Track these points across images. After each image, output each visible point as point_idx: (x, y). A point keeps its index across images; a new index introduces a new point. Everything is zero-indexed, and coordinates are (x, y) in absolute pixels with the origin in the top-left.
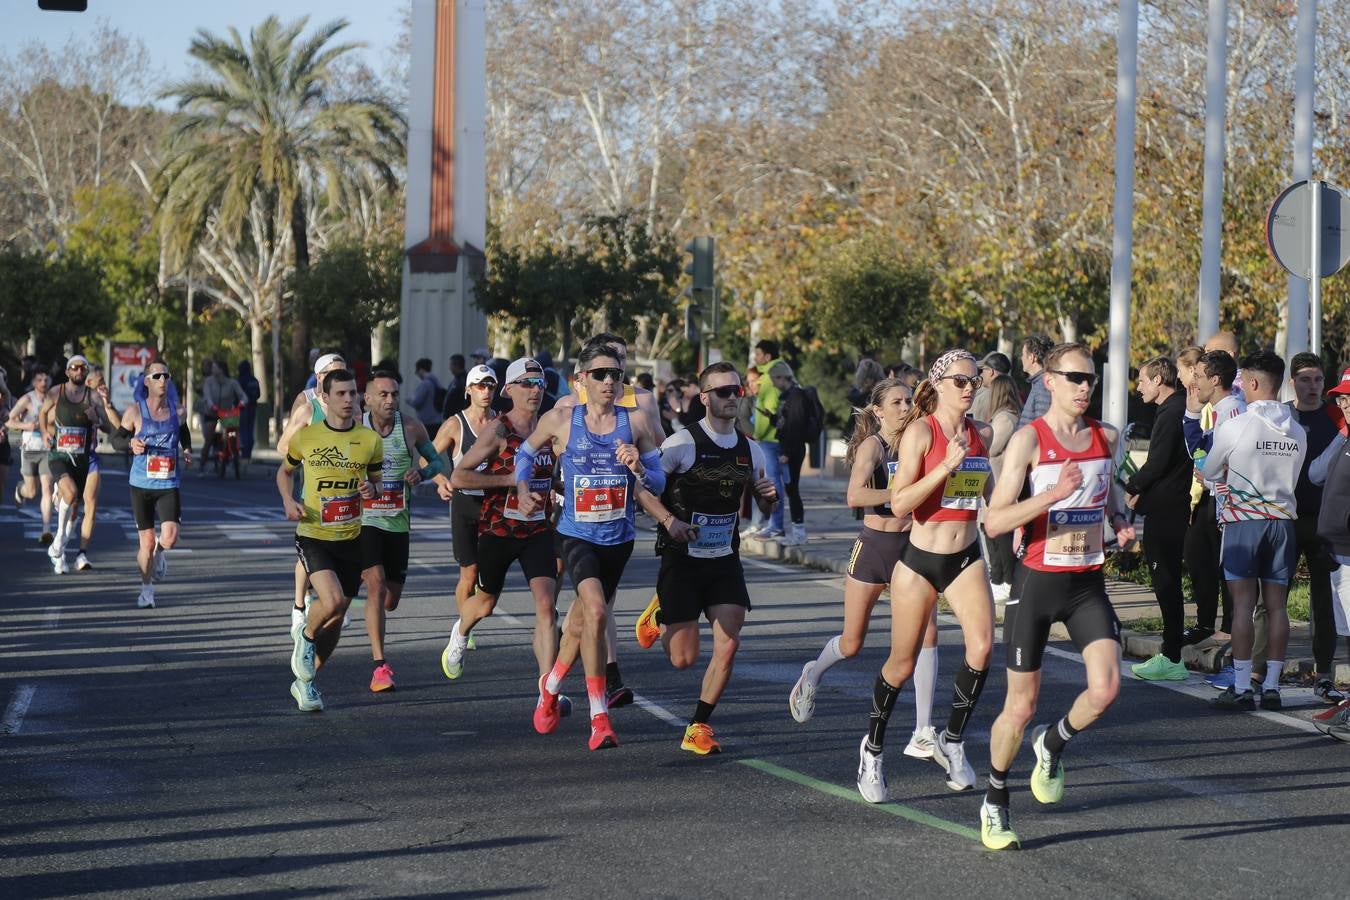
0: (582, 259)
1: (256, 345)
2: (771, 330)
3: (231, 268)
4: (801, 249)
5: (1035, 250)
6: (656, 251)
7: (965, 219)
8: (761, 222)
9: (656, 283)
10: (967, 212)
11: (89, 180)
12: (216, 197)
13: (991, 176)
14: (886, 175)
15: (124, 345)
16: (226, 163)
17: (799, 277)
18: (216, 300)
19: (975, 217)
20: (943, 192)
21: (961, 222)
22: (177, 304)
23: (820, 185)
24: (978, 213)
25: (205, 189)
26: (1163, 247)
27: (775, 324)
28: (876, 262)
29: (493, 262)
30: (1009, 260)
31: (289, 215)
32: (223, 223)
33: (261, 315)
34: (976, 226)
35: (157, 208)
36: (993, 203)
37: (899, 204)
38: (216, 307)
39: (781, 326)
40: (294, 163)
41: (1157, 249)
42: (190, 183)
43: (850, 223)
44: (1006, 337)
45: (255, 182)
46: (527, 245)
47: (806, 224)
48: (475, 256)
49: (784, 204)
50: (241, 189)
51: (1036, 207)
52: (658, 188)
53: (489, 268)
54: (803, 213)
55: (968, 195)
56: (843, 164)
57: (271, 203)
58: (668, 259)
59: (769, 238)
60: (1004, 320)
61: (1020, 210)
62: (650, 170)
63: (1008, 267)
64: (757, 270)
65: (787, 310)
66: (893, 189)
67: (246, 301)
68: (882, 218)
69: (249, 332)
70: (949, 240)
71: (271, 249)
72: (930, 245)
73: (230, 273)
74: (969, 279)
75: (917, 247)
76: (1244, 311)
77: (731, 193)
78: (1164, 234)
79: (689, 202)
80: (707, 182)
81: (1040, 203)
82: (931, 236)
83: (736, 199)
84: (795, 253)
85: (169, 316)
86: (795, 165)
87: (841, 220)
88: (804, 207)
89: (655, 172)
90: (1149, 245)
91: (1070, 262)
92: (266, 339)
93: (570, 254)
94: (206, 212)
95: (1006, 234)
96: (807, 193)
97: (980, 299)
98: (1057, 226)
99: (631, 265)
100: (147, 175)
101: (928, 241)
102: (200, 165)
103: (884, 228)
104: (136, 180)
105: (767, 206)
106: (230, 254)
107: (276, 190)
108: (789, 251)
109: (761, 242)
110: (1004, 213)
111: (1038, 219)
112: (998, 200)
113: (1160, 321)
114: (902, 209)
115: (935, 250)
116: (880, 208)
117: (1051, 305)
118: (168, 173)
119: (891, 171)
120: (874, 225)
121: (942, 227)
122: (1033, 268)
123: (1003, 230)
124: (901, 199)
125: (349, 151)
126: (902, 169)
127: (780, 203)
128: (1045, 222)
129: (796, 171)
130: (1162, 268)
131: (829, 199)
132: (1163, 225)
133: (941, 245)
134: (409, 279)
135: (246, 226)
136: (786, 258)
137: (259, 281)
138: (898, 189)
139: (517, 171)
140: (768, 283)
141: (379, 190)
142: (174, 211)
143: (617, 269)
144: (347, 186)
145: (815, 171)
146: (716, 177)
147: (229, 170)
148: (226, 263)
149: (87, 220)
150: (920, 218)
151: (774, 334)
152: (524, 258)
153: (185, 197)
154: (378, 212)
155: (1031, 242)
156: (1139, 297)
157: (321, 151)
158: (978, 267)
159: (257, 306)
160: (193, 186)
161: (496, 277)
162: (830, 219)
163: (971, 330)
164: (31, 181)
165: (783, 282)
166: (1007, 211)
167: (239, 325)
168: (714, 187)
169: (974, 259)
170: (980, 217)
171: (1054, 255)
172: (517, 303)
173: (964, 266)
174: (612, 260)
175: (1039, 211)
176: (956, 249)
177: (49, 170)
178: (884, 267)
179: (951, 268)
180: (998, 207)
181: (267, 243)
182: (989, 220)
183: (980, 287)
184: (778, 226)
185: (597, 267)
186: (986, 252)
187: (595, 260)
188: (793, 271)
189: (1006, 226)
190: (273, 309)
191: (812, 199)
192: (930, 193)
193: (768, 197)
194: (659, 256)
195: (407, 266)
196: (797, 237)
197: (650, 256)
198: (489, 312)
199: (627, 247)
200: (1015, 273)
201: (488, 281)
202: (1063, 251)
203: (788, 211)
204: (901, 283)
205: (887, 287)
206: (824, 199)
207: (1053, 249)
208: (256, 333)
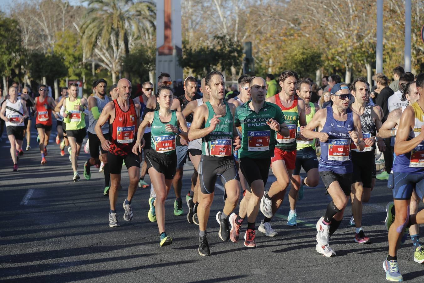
0: (212, 50)
1: (114, 80)
2: (274, 70)
4: (283, 44)
5: (357, 43)
6: (235, 46)
7: (335, 34)
8: (271, 36)
9: (234, 57)
10: (335, 32)
11: (60, 30)
12: (100, 34)
13: (342, 20)
14: (309, 20)
15: (72, 81)
16: (102, 23)
17: (283, 53)
18: (101, 66)
20: (327, 25)
21: (333, 34)
22: (89, 67)
23: (289, 24)
24: (338, 31)
25: (96, 31)
26: (397, 41)
28: (304, 48)
29: (184, 51)
30: (349, 46)
31: (123, 38)
32: (102, 41)
33: (115, 70)
34: (339, 36)
35: (82, 37)
36: (343, 29)
37: (313, 29)
38: (101, 68)
39: (277, 69)
40: (124, 22)
41: (395, 41)
42: (92, 29)
43: (299, 36)
44: (349, 71)
45: (112, 28)
46: (195, 47)
47: (285, 36)
48: (178, 50)
49: (278, 30)
50: (108, 30)
51: (357, 29)
52: (238, 26)
53: (183, 53)
55: (335, 26)
56: (296, 17)
57: (117, 35)
58: (239, 49)
59: (273, 41)
60: (348, 65)
61: (352, 30)
62: (235, 21)
63: (349, 49)
64: (270, 52)
65: (279, 64)
66: (312, 25)
67: (111, 66)
68: (309, 34)
69: (112, 76)
70: (329, 40)
71: (118, 49)
72: (324, 42)
73: (105, 57)
74: (336, 52)
75: (319, 43)
77: (261, 27)
78: (398, 36)
79: (248, 31)
80: (253, 24)
81: (358, 28)
82: (324, 40)
83: (262, 29)
84: (281, 46)
85: (86, 71)
86: (281, 18)
87: (295, 35)
88: (283, 32)
89: (237, 22)
90: (393, 40)
91: (367, 46)
92: (117, 78)
93: (208, 48)
94: (96, 39)
95: (348, 38)
96: (284, 27)
97: (340, 59)
98: (363, 35)
99: (227, 51)
100: (78, 27)
101: (323, 41)
102: (94, 23)
103: (309, 38)
104: (75, 29)
105: (272, 31)
106: (105, 51)
107: (118, 31)
108: (279, 45)
109: (270, 43)
110: (347, 32)
111: (357, 33)
112: (345, 28)
114: (314, 32)
115: (325, 44)
116: (308, 31)
117: (363, 60)
118: (85, 26)
119: (311, 19)
120: (305, 36)
121: (327, 36)
122: (356, 49)
123: (346, 37)
124: (314, 28)
125: (141, 18)
126: (314, 18)
127: (276, 30)
128: (359, 34)
129: (282, 20)
130: (397, 47)
131: (292, 28)
132: (397, 34)
133: (327, 42)
134: (158, 58)
135: (109, 42)
136: (279, 48)
137: (114, 60)
139: (194, 22)
140: (273, 55)
141: (151, 30)
142: (87, 38)
143: (223, 52)
144: (140, 29)
145: (287, 20)
146: (256, 23)
147: (103, 25)
148: (104, 54)
149: (60, 42)
150: (320, 34)
151: (275, 72)
152: (193, 50)
153: (90, 33)
154: (151, 37)
155: (355, 40)
156: (390, 57)
157: (132, 18)
158: (340, 50)
159: (114, 67)
160: (93, 30)
161: (184, 57)
162: (291, 35)
163: (337, 68)
164: (43, 30)
165: (278, 55)
166: (348, 31)
167: (109, 74)
168: (256, 26)
169: (338, 46)
170: (339, 33)
171: (363, 44)
172: (192, 64)
173: (335, 48)
174: (222, 50)
175: (358, 30)
176: (332, 43)
177: (48, 27)
178: (306, 50)
179: (330, 49)
180: (345, 30)
181: (116, 47)
182: (342, 34)
183: (340, 55)
184: (276, 37)
185: (217, 52)
186: (342, 44)
187: (215, 50)
188: (281, 51)
189: (347, 35)
190: (119, 68)
191: (286, 29)
192: (323, 26)
193: (272, 28)
194: (236, 48)
195: (157, 53)
196: (282, 41)
197: (233, 48)
198: (183, 67)
199: (226, 45)
200: (351, 50)
201: (183, 58)
202: (366, 43)
203: (279, 32)
204: (312, 54)
205: (307, 56)
206: (290, 29)
207: (362, 42)
208: (114, 76)
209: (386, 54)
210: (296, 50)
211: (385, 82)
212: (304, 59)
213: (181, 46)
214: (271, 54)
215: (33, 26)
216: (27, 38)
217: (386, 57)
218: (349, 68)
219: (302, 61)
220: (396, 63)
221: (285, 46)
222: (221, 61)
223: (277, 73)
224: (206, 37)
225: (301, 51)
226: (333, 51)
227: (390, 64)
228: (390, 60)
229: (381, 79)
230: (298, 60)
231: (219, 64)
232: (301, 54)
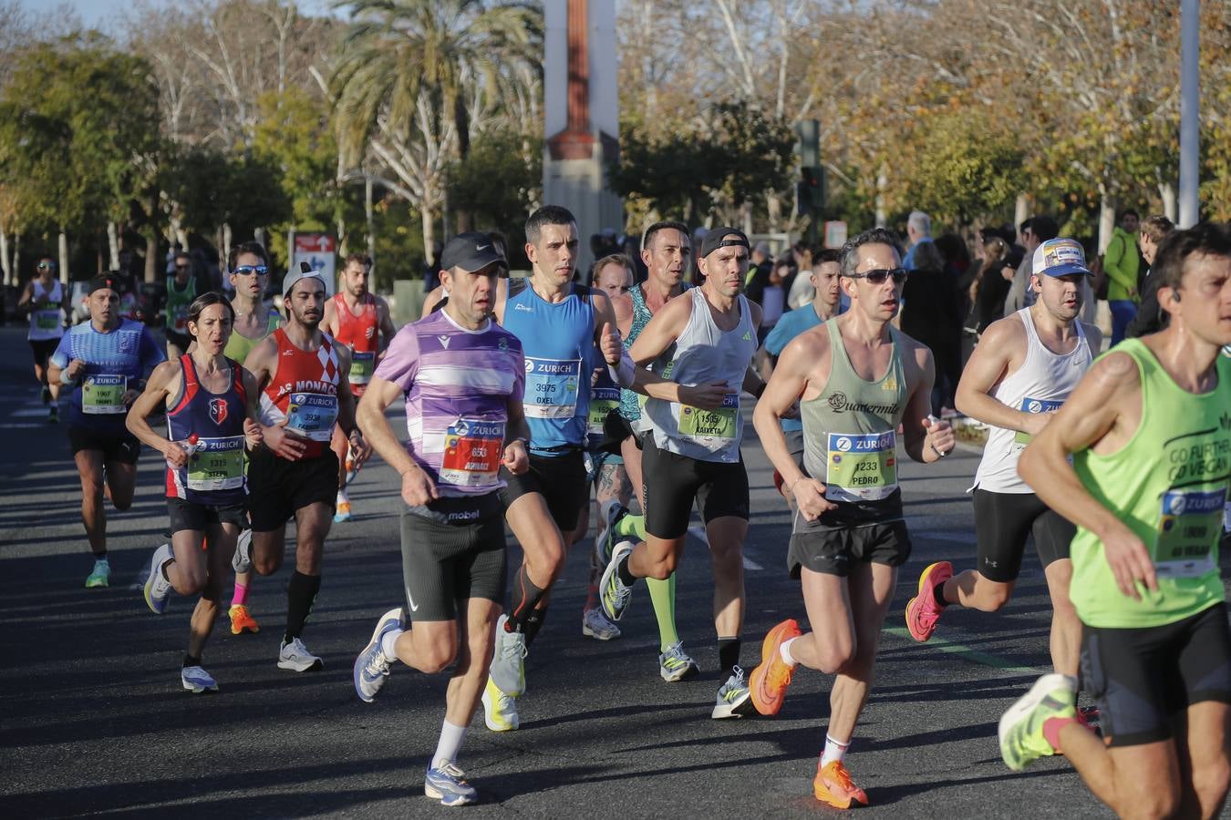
0: (706, 145)
1: (427, 232)
2: (892, 203)
4: (918, 125)
5: (1132, 122)
6: (773, 133)
7: (1067, 96)
8: (880, 104)
9: (773, 163)
10: (1069, 90)
11: (274, 87)
12: (384, 97)
13: (1090, 55)
14: (994, 58)
15: (306, 234)
16: (393, 66)
17: (915, 154)
18: (391, 192)
19: (1076, 95)
20: (1046, 72)
21: (1063, 99)
22: (354, 196)
23: (934, 69)
24: (1077, 91)
25: (375, 89)
27: (894, 198)
28: (972, 138)
29: (626, 149)
30: (1109, 133)
31: (452, 111)
32: (392, 120)
33: (432, 202)
34: (1081, 103)
35: (333, 107)
36: (1093, 81)
37: (1006, 84)
38: (390, 197)
39: (901, 199)
40: (455, 64)
42: (363, 84)
43: (962, 102)
44: (1109, 205)
45: (421, 82)
46: (657, 134)
47: (922, 105)
48: (609, 143)
49: (901, 87)
50: (408, 89)
51: (1131, 83)
52: (788, 75)
53: (621, 153)
54: (918, 95)
55: (1069, 74)
56: (955, 48)
57: (436, 102)
58: (784, 139)
59: (892, 116)
60: (1107, 187)
61: (1117, 87)
62: (779, 61)
63: (1109, 140)
64: (878, 150)
65: (906, 185)
66: (1000, 70)
67: (418, 192)
68: (992, 98)
69: (420, 219)
70: (1052, 116)
71: (438, 144)
72: (1037, 121)
73: (403, 165)
74: (1071, 151)
75: (1022, 123)
77: (853, 80)
79: (815, 87)
80: (830, 69)
81: (1135, 79)
82: (1036, 114)
83: (857, 83)
84: (912, 131)
85: (347, 206)
86: (911, 52)
87: (953, 100)
88: (918, 90)
89: (784, 62)
91: (1163, 132)
92: (437, 226)
93: (695, 137)
94: (376, 112)
95: (1105, 108)
96: (920, 78)
97: (1083, 170)
98: (1151, 99)
99: (752, 147)
100: (324, 79)
101: (1033, 118)
102: (371, 69)
103: (992, 107)
104: (315, 83)
105: (885, 90)
106: (400, 148)
107: (440, 89)
108: (906, 131)
109: (880, 123)
110: (1102, 90)
111: (1134, 94)
112: (1097, 79)
114: (1007, 90)
115: (1040, 126)
116: (988, 89)
117: (1151, 174)
118: (340, 76)
119: (999, 55)
120: (980, 103)
121: (1045, 104)
122: (1129, 142)
123: (1102, 106)
124: (1007, 80)
125: (505, 51)
126: (1008, 52)
127: (896, 86)
128: (1141, 96)
129: (913, 57)
131: (944, 79)
133: (1045, 119)
134: (548, 167)
135: (413, 121)
136: (904, 138)
137: (428, 172)
138: (1005, 70)
139: (660, 64)
140: (888, 160)
141: (533, 90)
142: (348, 110)
143: (737, 151)
144: (503, 83)
145: (927, 56)
146: (838, 65)
147: (397, 71)
148: (399, 158)
149: (270, 123)
150: (1025, 96)
151: (894, 207)
152: (652, 142)
153: (358, 96)
154: (534, 106)
155: (1128, 116)
157: (478, 52)
158: (1080, 140)
159: (427, 195)
160: (365, 87)
161: (629, 163)
162: (943, 101)
163: (1074, 198)
164: (222, 88)
165: (901, 159)
166: (1105, 87)
167: (413, 213)
168: (837, 74)
169: (1075, 132)
170: (1081, 92)
171: (1150, 126)
172: (649, 185)
173: (1067, 140)
174: (733, 143)
175: (1136, 87)
176: (1059, 124)
177: (238, 78)
178: (980, 143)
179: (1054, 141)
180: (1097, 85)
181: (434, 137)
182: (1090, 99)
183: (1082, 158)
184: (895, 108)
185: (720, 151)
186: (1087, 125)
187: (719, 143)
188: (911, 148)
189: (1104, 101)
190: (442, 196)
191: (925, 82)
192: (1035, 73)
193: (886, 80)
194: (776, 139)
195: (547, 153)
196: (913, 117)
197: (768, 139)
198: (623, 192)
199: (746, 130)
200: (1115, 145)
201: (620, 167)
202: (1158, 122)
203: (904, 93)
204: (996, 156)
205: (982, 160)
206: (938, 82)
207: (1149, 121)
208: (427, 220)
210: (949, 143)
212: (974, 170)
213: (614, 131)
214: (884, 154)
215: (193, 77)
216: (176, 113)
217: (1218, 163)
218: (1110, 197)
219: (968, 177)
221: (922, 133)
222: (731, 177)
223: (899, 210)
224: (693, 106)
225: (965, 146)
226: (1062, 146)
230: (957, 173)
231: (727, 185)
232: (963, 156)
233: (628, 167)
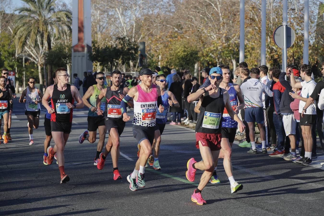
0: (115, 48)
1: (39, 70)
2: (162, 64)
3: (33, 52)
4: (169, 43)
5: (225, 43)
6: (132, 45)
7: (209, 36)
8: (160, 38)
9: (133, 53)
10: (209, 35)
12: (28, 35)
13: (214, 25)
14: (189, 26)
16: (31, 27)
17: (169, 51)
18: (30, 60)
19: (211, 36)
20: (203, 30)
21: (207, 37)
22: (20, 61)
23: (174, 29)
24: (211, 34)
25: (25, 33)
26: (256, 42)
27: (163, 63)
28: (185, 47)
29: (93, 49)
30: (219, 46)
31: (46, 39)
32: (30, 41)
33: (41, 63)
34: (212, 38)
35: (14, 37)
36: (215, 32)
37: (193, 33)
38: (30, 61)
39: (165, 63)
40: (47, 26)
41: (254, 42)
42: (22, 32)
43: (181, 38)
45: (38, 31)
46: (101, 45)
47: (170, 38)
48: (89, 47)
50: (35, 33)
51: (225, 33)
52: (135, 30)
53: (92, 50)
54: (169, 36)
55: (209, 30)
56: (179, 23)
57: (42, 36)
58: (136, 47)
59: (162, 42)
60: (218, 60)
61: (221, 34)
62: (133, 26)
63: (219, 48)
64: (159, 50)
65: (166, 59)
66: (191, 29)
67: (37, 60)
68: (189, 36)
69: (38, 67)
70: (204, 41)
71: (43, 47)
72: (200, 43)
74: (210, 50)
75: (197, 43)
76: (276, 57)
77: (152, 31)
78: (256, 39)
79: (143, 33)
80: (146, 28)
82: (200, 41)
83: (153, 32)
84: (168, 45)
85: (18, 64)
86: (168, 24)
87: (179, 37)
88: (170, 34)
89: (134, 27)
90: (252, 41)
91: (233, 46)
92: (42, 69)
93: (112, 47)
94: (26, 38)
95: (218, 39)
96: (170, 31)
97: (212, 55)
98: (230, 37)
99: (127, 49)
100: (12, 30)
101: (200, 42)
102: (25, 27)
103: (189, 39)
104: (10, 31)
105: (161, 34)
106: (32, 48)
107: (43, 33)
108: (166, 45)
109: (160, 43)
110: (218, 35)
111: (226, 36)
112: (216, 32)
113: (256, 59)
114: (193, 34)
115: (201, 44)
116: (188, 34)
117: (230, 56)
118: (17, 29)
119: (191, 25)
120: (186, 38)
121: (203, 38)
122: (225, 48)
123: (217, 39)
124: (193, 32)
125: (60, 23)
126: (193, 24)
127: (164, 33)
128: (227, 36)
129: (168, 26)
130: (256, 47)
131: (176, 31)
132: (255, 36)
133: (203, 43)
134: (73, 54)
135: (36, 41)
136: (166, 47)
137: (40, 55)
138: (192, 29)
139: (101, 27)
140: (162, 52)
141: (68, 32)
142: (18, 38)
143: (123, 50)
144: (60, 31)
145: (172, 25)
146: (149, 27)
147: (32, 28)
148: (32, 51)
150: (198, 36)
151: (163, 65)
152: (100, 48)
153: (21, 35)
154: (68, 38)
155: (224, 41)
156: (250, 54)
157: (53, 23)
158: (212, 48)
159: (40, 61)
161: (94, 53)
162: (176, 37)
163: (210, 63)
165: (165, 52)
166: (218, 34)
167: (35, 66)
168: (148, 30)
169: (211, 46)
170: (212, 35)
171: (230, 44)
172: (100, 59)
173: (208, 47)
174: (122, 48)
175: (226, 34)
176: (206, 43)
178: (187, 48)
179: (205, 48)
180: (216, 33)
181: (41, 46)
182: (214, 36)
183: (212, 52)
184: (164, 39)
185: (118, 50)
186: (214, 44)
187: (118, 48)
188: (168, 50)
189: (218, 38)
190: (44, 61)
191: (171, 32)
192: (200, 30)
193: (161, 32)
194: (133, 47)
195: (73, 50)
196: (168, 41)
197: (131, 47)
198: (93, 61)
199: (125, 45)
200: (221, 49)
201: (92, 54)
202: (232, 43)
203: (166, 35)
204: (191, 52)
205: (187, 53)
206: (175, 32)
207: (230, 43)
208: (39, 67)
209: (248, 52)
210: (179, 48)
211: (247, 73)
212: (185, 55)
213: (91, 45)
217: (248, 54)
218: (219, 62)
219: (184, 57)
220: (255, 59)
221: (171, 45)
222: (121, 57)
223: (164, 66)
224: (110, 38)
225: (183, 49)
226: (207, 49)
227: (250, 60)
228: (251, 56)
229: (244, 71)
230: (181, 56)
231: (120, 59)
232: (183, 52)
233: (94, 54)
